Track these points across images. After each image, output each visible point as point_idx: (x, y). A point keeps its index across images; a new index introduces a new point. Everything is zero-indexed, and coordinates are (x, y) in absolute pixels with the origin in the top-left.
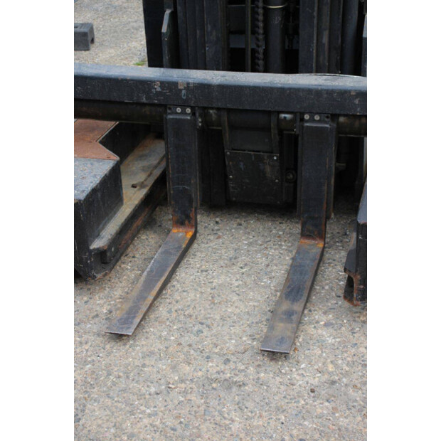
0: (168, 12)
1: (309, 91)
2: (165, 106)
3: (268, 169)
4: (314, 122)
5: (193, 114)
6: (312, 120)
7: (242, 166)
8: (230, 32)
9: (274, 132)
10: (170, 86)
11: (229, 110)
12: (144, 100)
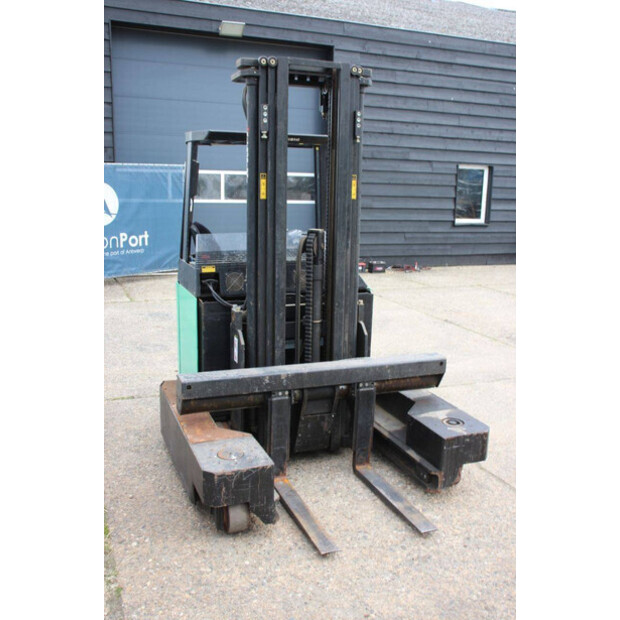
2: (269, 394)
3: (325, 425)
5: (290, 395)
6: (364, 387)
7: (309, 426)
9: (336, 397)
10: (276, 378)
11: (309, 389)
12: (257, 391)
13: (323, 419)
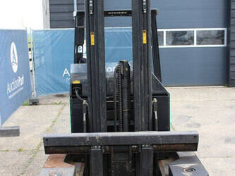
0: (85, 114)
1: (144, 137)
2: (90, 146)
3: (127, 167)
4: (146, 147)
5: (101, 148)
6: (145, 147)
7: (117, 167)
8: (108, 120)
9: (131, 152)
11: (114, 146)
12: (83, 144)
13: (125, 163)
